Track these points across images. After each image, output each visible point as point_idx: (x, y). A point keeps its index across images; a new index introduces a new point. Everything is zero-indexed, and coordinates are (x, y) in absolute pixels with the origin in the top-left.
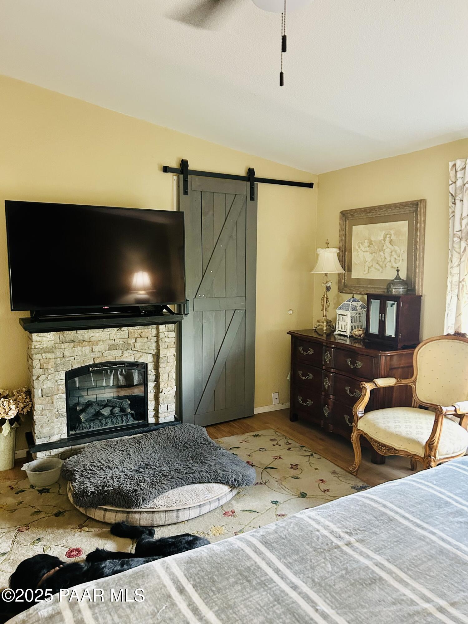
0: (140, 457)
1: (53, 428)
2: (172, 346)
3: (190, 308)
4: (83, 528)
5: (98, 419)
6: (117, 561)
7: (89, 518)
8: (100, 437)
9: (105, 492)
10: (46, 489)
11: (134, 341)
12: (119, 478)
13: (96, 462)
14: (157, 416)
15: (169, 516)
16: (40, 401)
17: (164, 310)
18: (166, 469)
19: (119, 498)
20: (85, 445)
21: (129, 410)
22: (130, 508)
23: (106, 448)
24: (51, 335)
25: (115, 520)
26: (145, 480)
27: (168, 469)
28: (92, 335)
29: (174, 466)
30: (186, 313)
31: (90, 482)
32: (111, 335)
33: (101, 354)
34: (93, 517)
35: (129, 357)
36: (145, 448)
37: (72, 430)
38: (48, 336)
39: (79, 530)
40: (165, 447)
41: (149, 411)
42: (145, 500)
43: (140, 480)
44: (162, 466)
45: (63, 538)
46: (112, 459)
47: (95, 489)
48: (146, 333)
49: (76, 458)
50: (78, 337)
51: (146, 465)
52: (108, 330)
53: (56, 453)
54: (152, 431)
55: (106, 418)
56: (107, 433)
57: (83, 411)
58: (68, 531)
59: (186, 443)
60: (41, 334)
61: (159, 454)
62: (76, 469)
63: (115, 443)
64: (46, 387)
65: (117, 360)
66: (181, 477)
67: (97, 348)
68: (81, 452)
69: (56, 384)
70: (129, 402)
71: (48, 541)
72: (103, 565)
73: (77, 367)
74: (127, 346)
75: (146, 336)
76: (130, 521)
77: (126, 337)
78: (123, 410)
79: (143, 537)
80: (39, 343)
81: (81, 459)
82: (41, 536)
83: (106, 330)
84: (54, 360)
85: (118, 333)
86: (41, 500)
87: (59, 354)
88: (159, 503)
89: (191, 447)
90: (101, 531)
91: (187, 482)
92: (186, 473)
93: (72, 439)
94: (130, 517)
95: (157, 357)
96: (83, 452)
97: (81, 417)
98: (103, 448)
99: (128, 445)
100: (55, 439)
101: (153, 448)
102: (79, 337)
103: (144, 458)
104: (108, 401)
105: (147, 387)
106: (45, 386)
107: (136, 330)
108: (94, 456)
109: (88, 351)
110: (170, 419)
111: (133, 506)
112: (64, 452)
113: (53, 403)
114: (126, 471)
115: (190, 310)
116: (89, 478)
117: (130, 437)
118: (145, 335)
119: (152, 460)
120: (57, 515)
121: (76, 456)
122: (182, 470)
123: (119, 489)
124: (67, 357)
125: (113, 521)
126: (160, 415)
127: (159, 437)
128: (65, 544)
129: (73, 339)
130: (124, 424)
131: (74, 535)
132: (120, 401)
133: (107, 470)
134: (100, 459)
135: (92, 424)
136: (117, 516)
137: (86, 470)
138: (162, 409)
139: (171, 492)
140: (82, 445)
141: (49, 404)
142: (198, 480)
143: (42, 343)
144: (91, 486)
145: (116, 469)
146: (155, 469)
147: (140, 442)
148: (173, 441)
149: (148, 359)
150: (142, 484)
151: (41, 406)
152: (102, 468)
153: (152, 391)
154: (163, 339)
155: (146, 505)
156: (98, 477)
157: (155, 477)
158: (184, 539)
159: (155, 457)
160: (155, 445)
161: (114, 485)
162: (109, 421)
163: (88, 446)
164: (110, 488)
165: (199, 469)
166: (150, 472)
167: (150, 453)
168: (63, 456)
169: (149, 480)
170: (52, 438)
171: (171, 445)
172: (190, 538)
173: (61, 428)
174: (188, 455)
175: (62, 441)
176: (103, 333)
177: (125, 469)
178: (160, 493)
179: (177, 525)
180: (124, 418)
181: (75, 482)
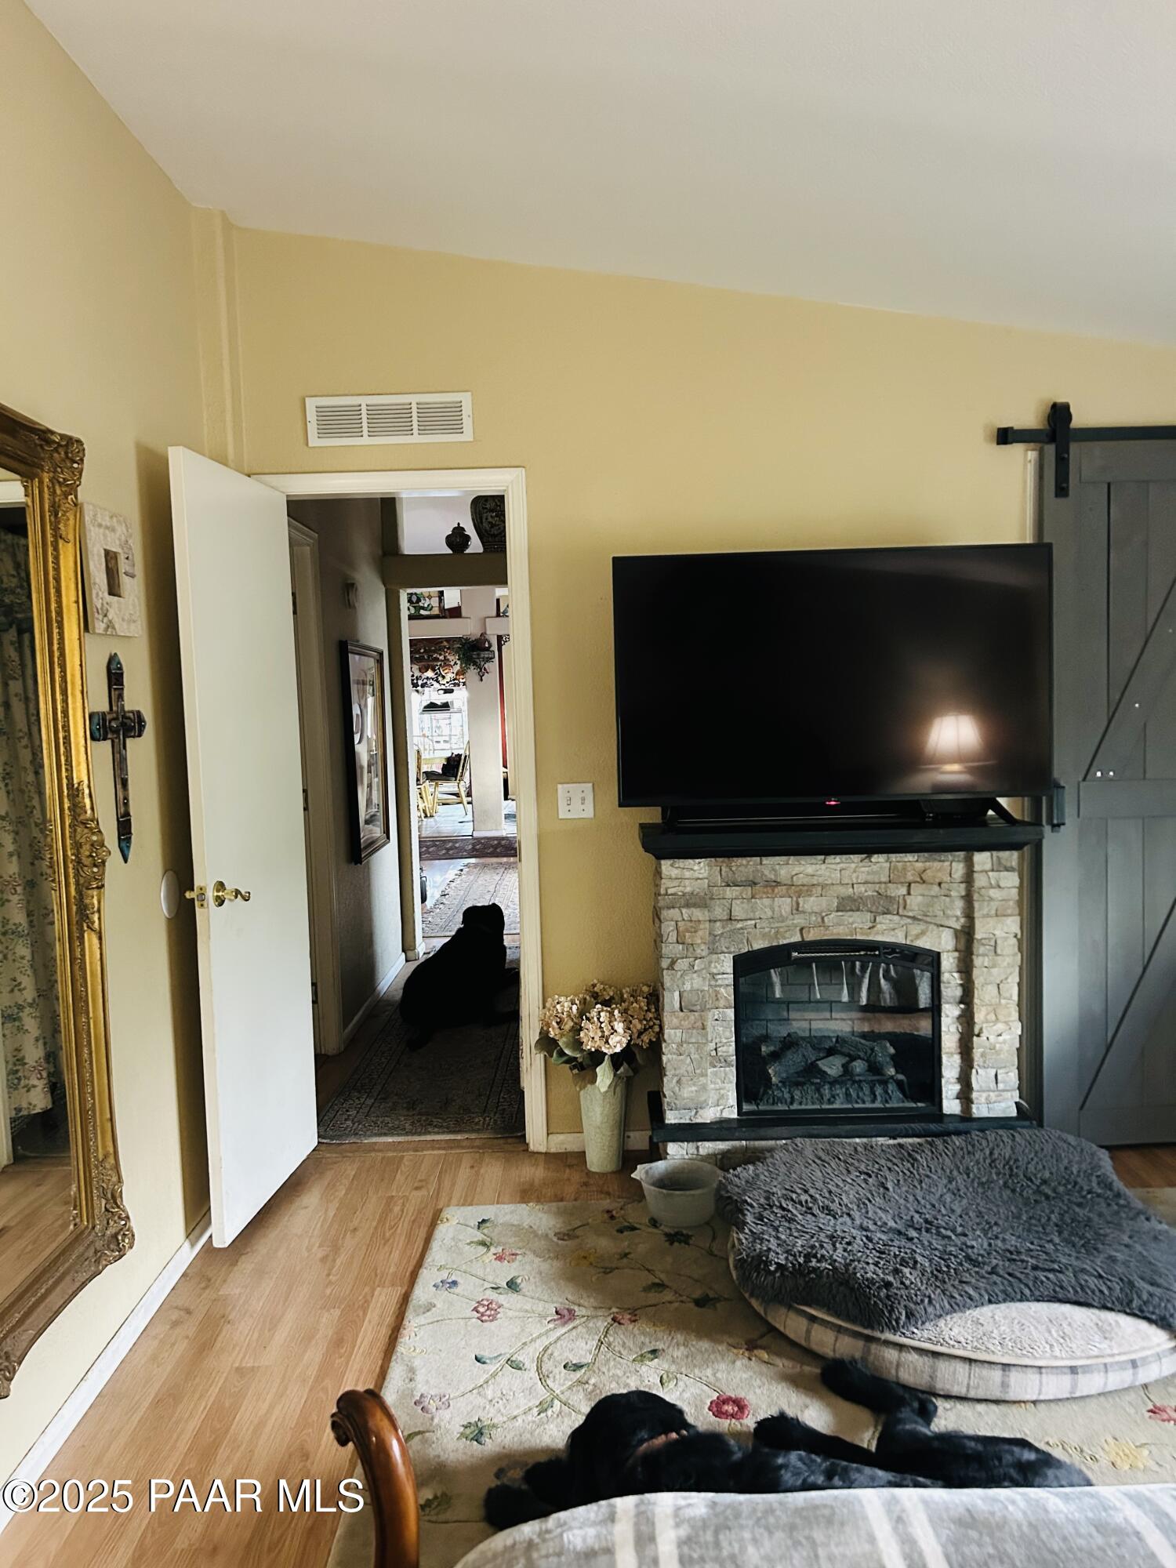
0: (911, 1198)
1: (704, 1088)
2: (1009, 912)
3: (1069, 811)
4: (756, 1352)
5: (812, 1083)
6: (819, 1460)
7: (772, 1329)
8: (816, 1129)
9: (810, 1272)
10: (682, 1235)
11: (905, 892)
12: (849, 1244)
13: (799, 1191)
14: (965, 1095)
15: (981, 1378)
16: (675, 1021)
17: (991, 812)
18: (978, 1243)
19: (845, 1296)
20: (778, 1142)
21: (892, 1071)
22: (873, 1328)
23: (827, 1159)
24: (702, 864)
25: (834, 1351)
26: (916, 1262)
27: (986, 1245)
28: (797, 869)
29: (1004, 1240)
30: (1055, 822)
31: (778, 1238)
32: (846, 873)
33: (819, 920)
34: (782, 1329)
35: (890, 931)
36: (928, 1176)
37: (749, 1101)
38: (696, 868)
39: (746, 1354)
40: (982, 1184)
41: (943, 1081)
42: (913, 1315)
43: (903, 1259)
44: (970, 1234)
45: (706, 1363)
46: (839, 1191)
47: (787, 1259)
48: (939, 870)
49: (751, 1172)
50: (763, 874)
51: (926, 1221)
52: (838, 858)
53: (711, 1151)
54: (949, 1134)
55: (834, 1082)
56: (834, 1122)
57: (775, 1056)
58: (720, 1348)
59: (1044, 1182)
60: (681, 863)
61: (965, 1201)
62: (749, 1200)
63: (849, 1150)
64: (689, 988)
65: (859, 937)
66: (1019, 1275)
67: (810, 903)
68: (765, 1158)
69: (713, 983)
70: (892, 1051)
71: (673, 1362)
72: (780, 1461)
73: (762, 946)
74: (885, 905)
75: (937, 881)
76: (873, 1363)
77: (883, 880)
78: (874, 1068)
79: (902, 1416)
80: (676, 883)
81: (762, 1177)
82: (660, 1345)
83: (831, 859)
84: (707, 925)
85: (863, 869)
86: (669, 1259)
87: (719, 912)
88: (952, 1333)
89: (1059, 1196)
90: (798, 1369)
91: (1037, 1293)
92: (1035, 1268)
93: (747, 1124)
94: (873, 1351)
95: (966, 939)
96: (769, 1160)
97: (770, 1071)
98: (820, 1158)
99: (883, 1162)
100: (708, 1115)
101: (950, 1182)
102: (766, 872)
103: (923, 1202)
104: (837, 1041)
105: (940, 1016)
106: (687, 987)
107: (911, 862)
108: (793, 1175)
109: (788, 909)
110: (1004, 1111)
111: (879, 1324)
112: (728, 1151)
113: (704, 1028)
114: (872, 1227)
115: (1067, 815)
116: (776, 1229)
117: (892, 1142)
118: (934, 877)
119: (944, 1211)
120: (700, 1303)
121: (751, 1167)
122: (1023, 1257)
123: (847, 1270)
124: (738, 921)
125: (829, 1353)
126: (974, 1095)
127: (969, 1153)
128: (712, 1379)
129: (751, 878)
130: (878, 1105)
131: (734, 1362)
132: (867, 1043)
133: (823, 1216)
134: (809, 1185)
135: (797, 1094)
136: (839, 1341)
137: (771, 1207)
138: (980, 1079)
139: (987, 1310)
140: (771, 1143)
141: (697, 1028)
142: (1071, 1295)
143: (682, 884)
144: (778, 1250)
145: (846, 1218)
146: (949, 1238)
147: (916, 1160)
148: (1007, 1172)
149: (943, 943)
150: (906, 1271)
151: (679, 1032)
152: (810, 1208)
153: (953, 1029)
154: (983, 891)
155: (915, 1331)
156: (798, 1230)
157: (943, 1259)
158: (1012, 1453)
159: (954, 1208)
160: (955, 1173)
161: (835, 1257)
162: (840, 1091)
163: (785, 1147)
164: (824, 1265)
165: (1075, 1263)
166: (934, 1242)
167: (939, 1193)
168: (725, 1162)
169: (927, 1265)
170: (701, 1112)
171: (1001, 1182)
172: (1029, 1456)
173: (722, 1092)
174: (1049, 1219)
175: (724, 1125)
176: (823, 867)
177: (870, 1222)
178: (955, 1307)
179: (1003, 1408)
180: (879, 1090)
181: (742, 1231)
